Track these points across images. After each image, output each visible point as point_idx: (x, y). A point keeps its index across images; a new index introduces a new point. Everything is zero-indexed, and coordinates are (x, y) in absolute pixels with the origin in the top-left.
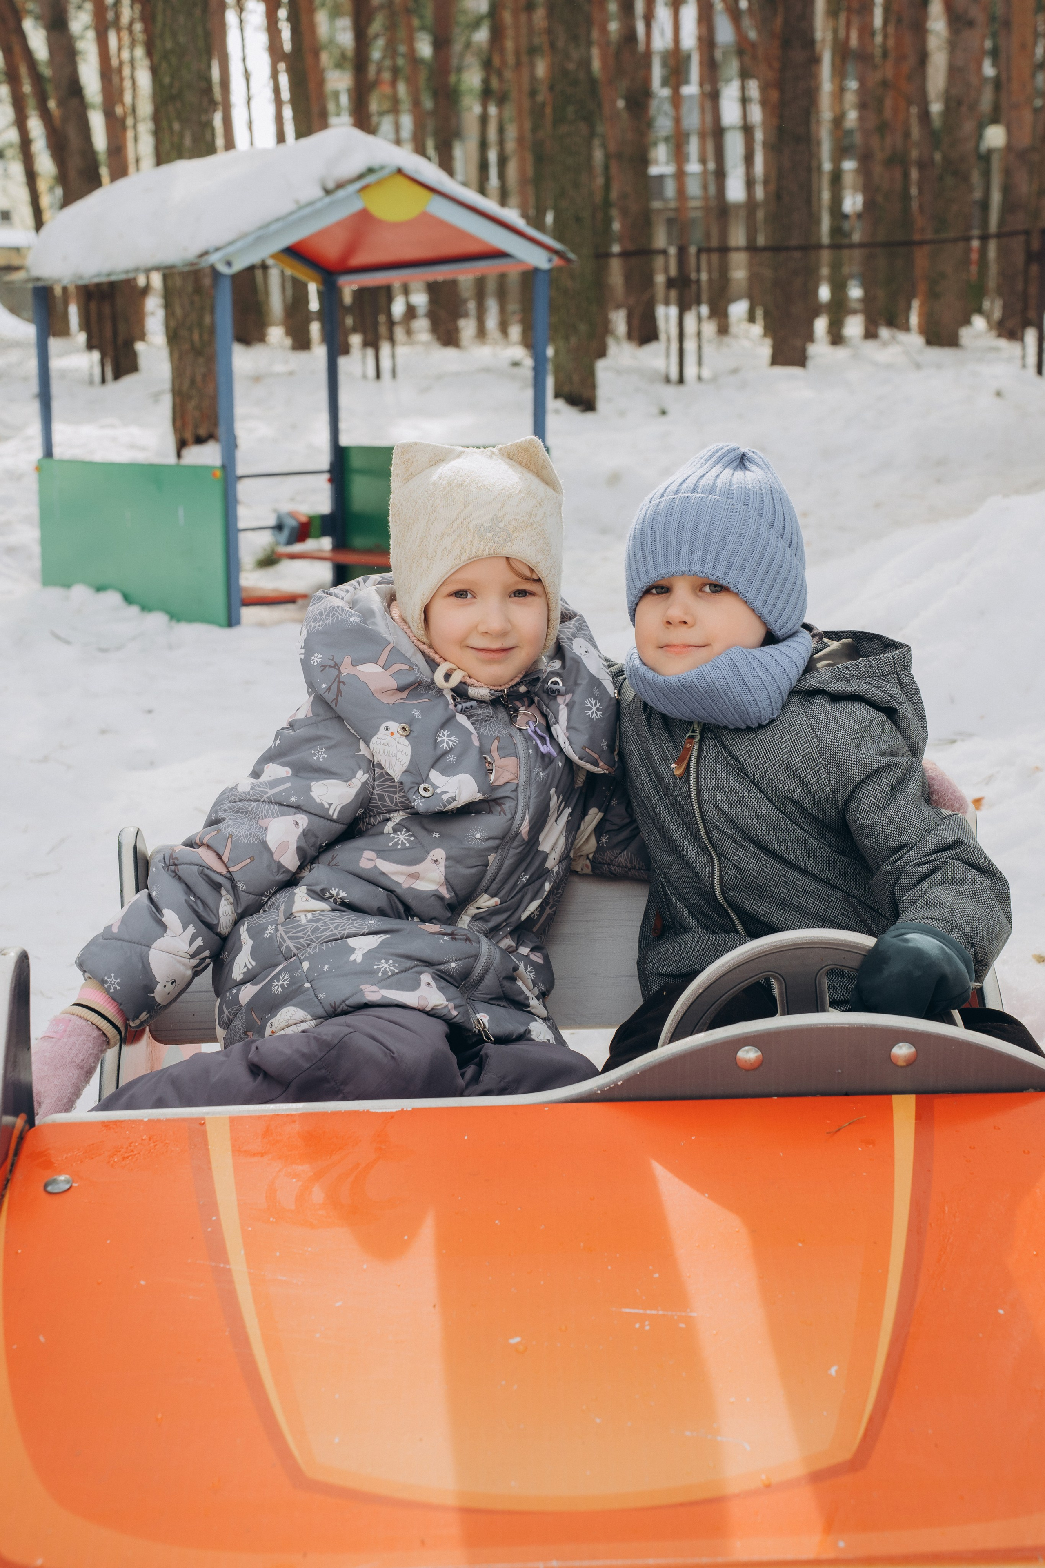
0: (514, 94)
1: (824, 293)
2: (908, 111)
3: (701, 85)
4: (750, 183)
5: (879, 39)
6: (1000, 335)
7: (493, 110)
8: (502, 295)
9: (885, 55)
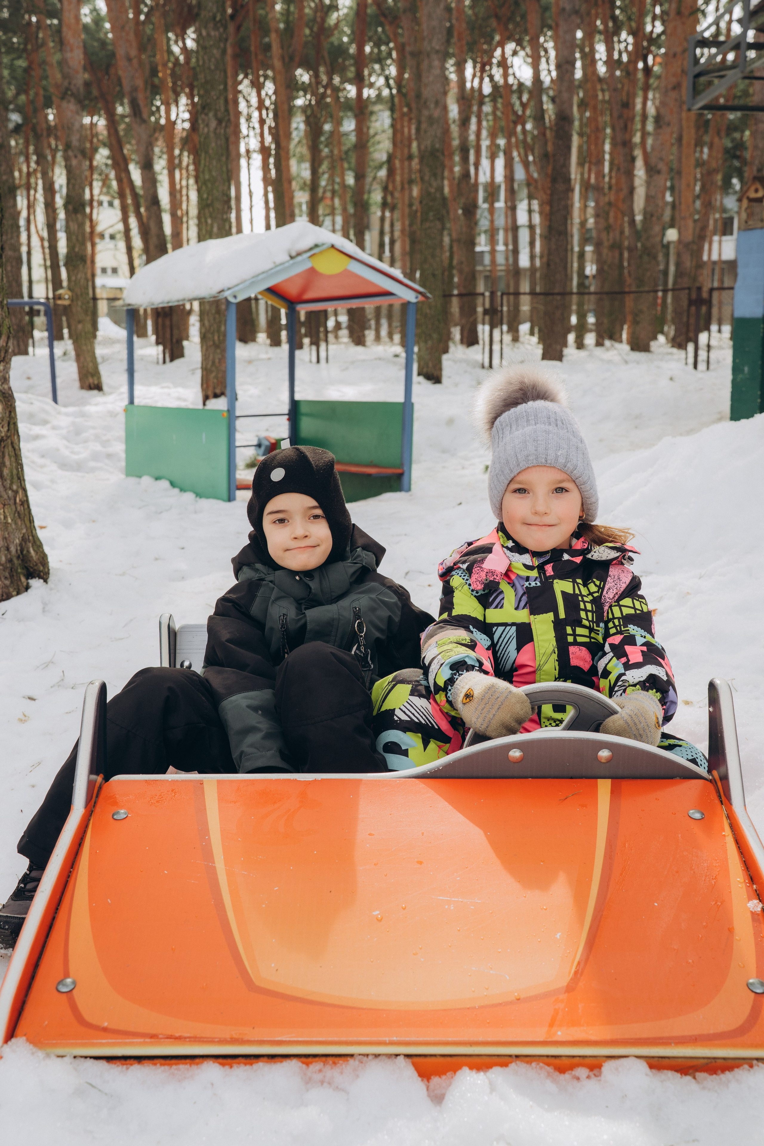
0: (399, 206)
1: (574, 320)
4: (532, 257)
5: (607, 179)
6: (673, 346)
8: (390, 318)
9: (610, 188)
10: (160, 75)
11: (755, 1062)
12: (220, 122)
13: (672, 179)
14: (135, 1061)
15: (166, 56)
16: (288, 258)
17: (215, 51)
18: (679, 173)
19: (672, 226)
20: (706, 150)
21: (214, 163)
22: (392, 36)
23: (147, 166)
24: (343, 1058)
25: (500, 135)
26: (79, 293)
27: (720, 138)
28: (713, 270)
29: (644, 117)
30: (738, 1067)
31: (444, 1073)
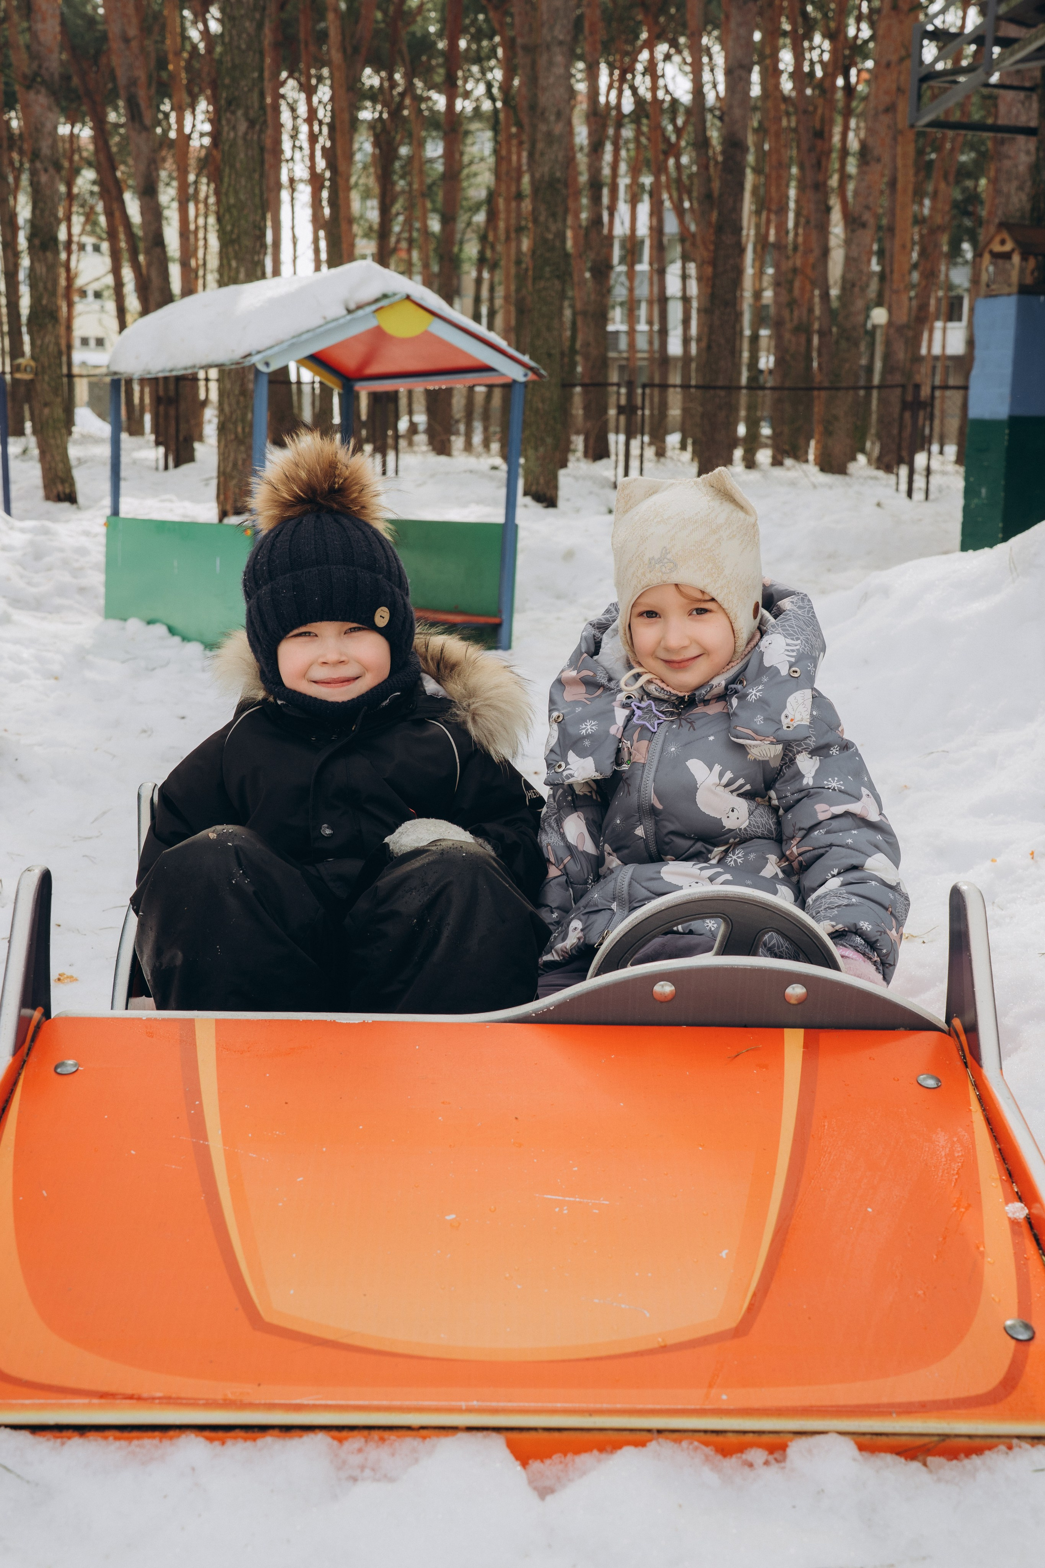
0: (503, 263)
1: (741, 430)
2: (812, 292)
3: (651, 264)
4: (686, 342)
5: (791, 237)
6: (878, 469)
9: (796, 248)
10: (171, 67)
11: (1015, 1442)
13: (880, 239)
14: (76, 1433)
15: (179, 41)
16: (344, 312)
18: (891, 232)
19: (880, 304)
20: (927, 202)
22: (497, 27)
23: (149, 196)
25: (644, 170)
26: (47, 366)
27: (948, 186)
28: (934, 368)
29: (844, 152)
30: (990, 1448)
31: (550, 1456)
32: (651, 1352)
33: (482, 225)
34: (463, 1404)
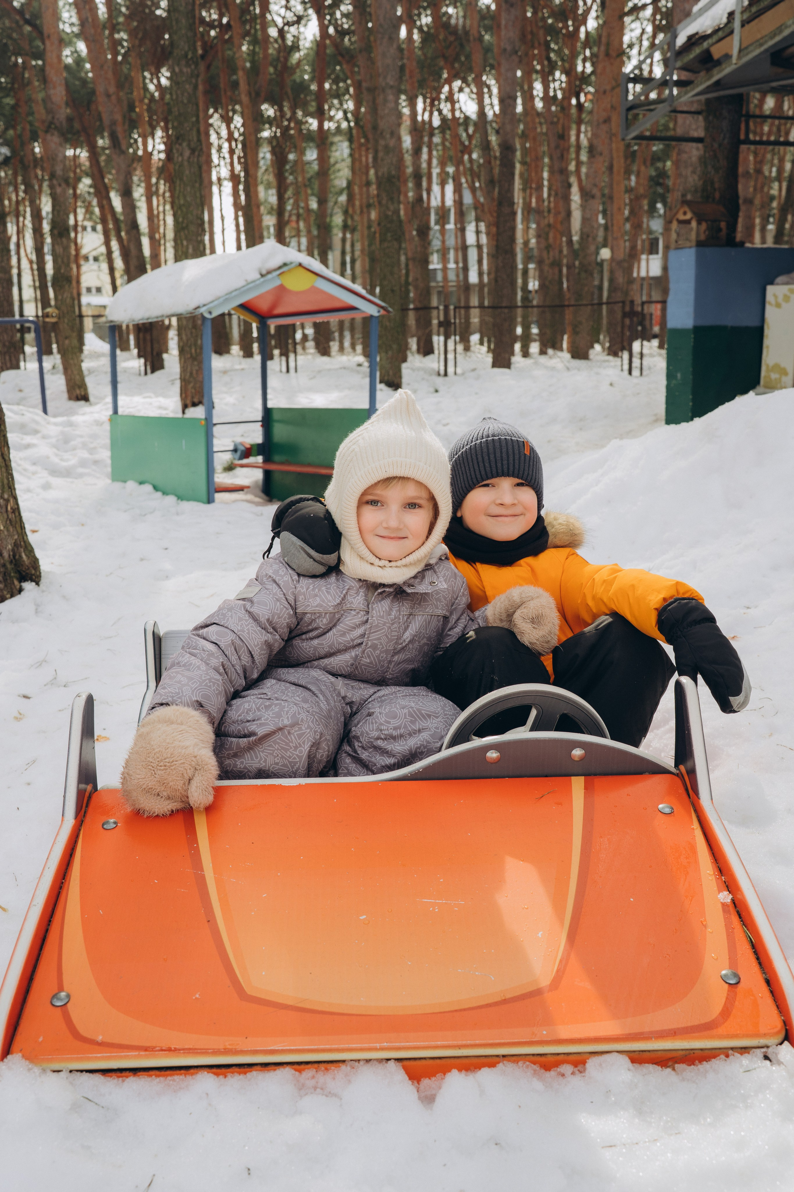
0: (359, 228)
1: (519, 331)
2: (561, 239)
3: (455, 224)
4: (481, 274)
5: (546, 203)
6: (609, 354)
7: (348, 236)
8: (352, 330)
9: (549, 211)
10: (137, 110)
11: (730, 1052)
12: (193, 151)
13: (604, 203)
14: (131, 1074)
15: (142, 92)
16: (259, 276)
17: (187, 86)
18: (611, 198)
19: (605, 246)
20: (633, 178)
21: (189, 189)
22: (349, 74)
23: (126, 194)
24: (335, 1064)
25: (449, 163)
26: (65, 311)
27: (646, 167)
28: (642, 285)
29: (578, 147)
30: (715, 1057)
31: (434, 1075)
32: (496, 1004)
33: (345, 203)
34: (378, 1045)
